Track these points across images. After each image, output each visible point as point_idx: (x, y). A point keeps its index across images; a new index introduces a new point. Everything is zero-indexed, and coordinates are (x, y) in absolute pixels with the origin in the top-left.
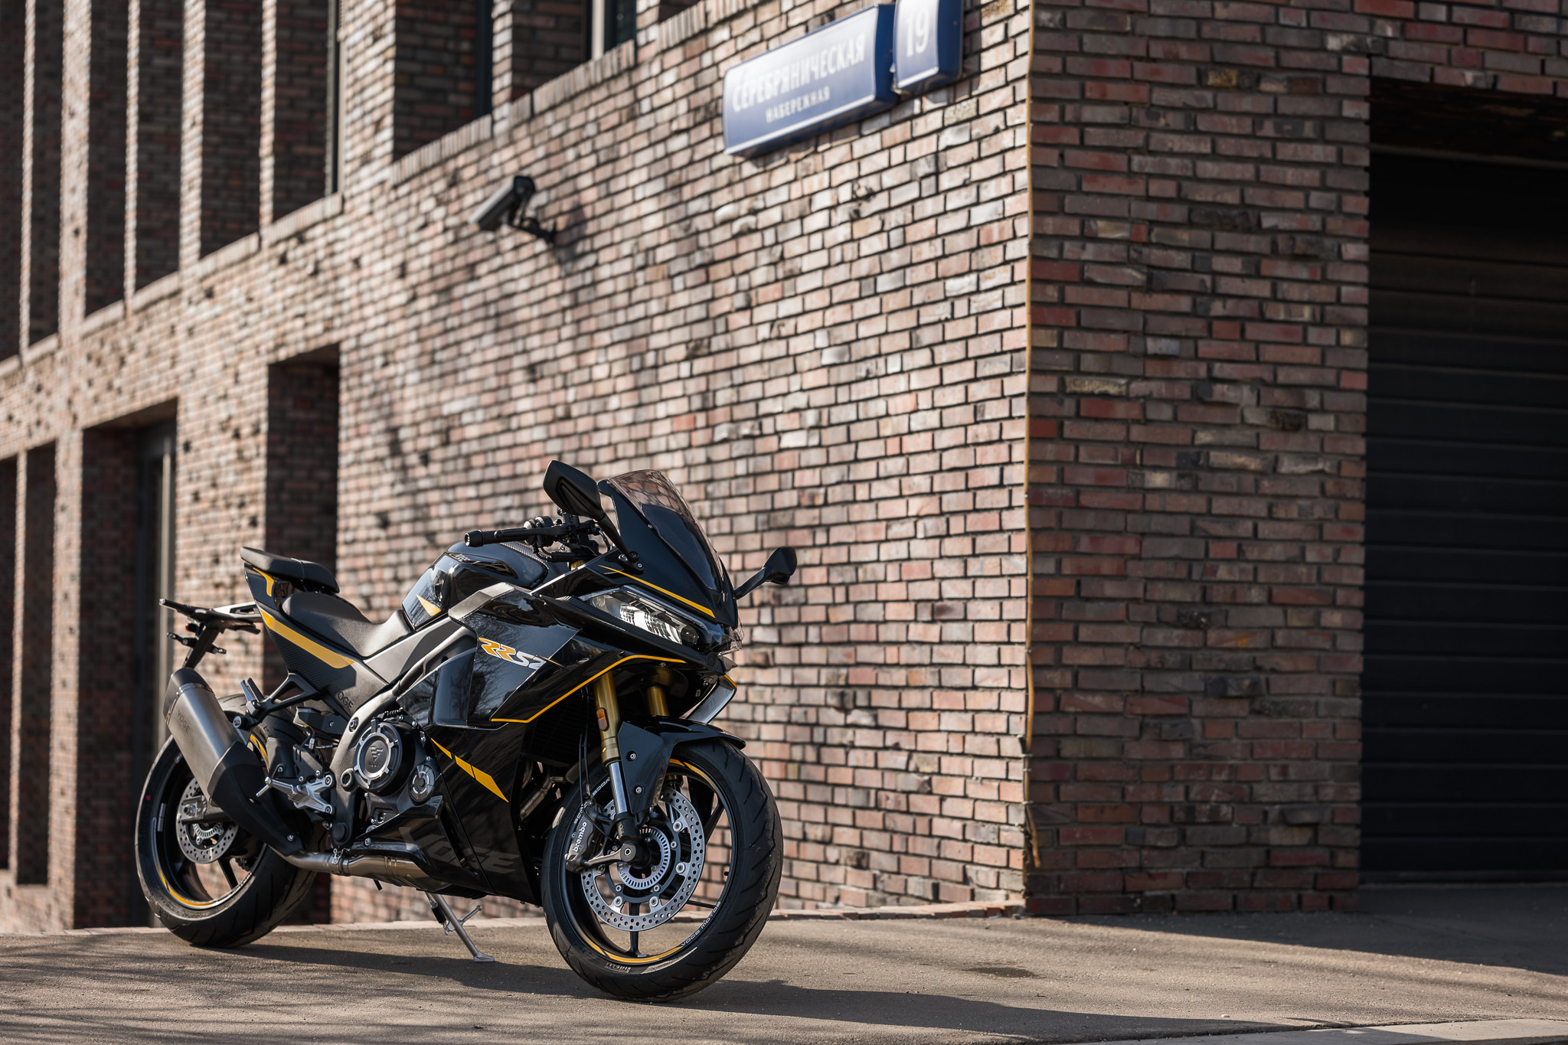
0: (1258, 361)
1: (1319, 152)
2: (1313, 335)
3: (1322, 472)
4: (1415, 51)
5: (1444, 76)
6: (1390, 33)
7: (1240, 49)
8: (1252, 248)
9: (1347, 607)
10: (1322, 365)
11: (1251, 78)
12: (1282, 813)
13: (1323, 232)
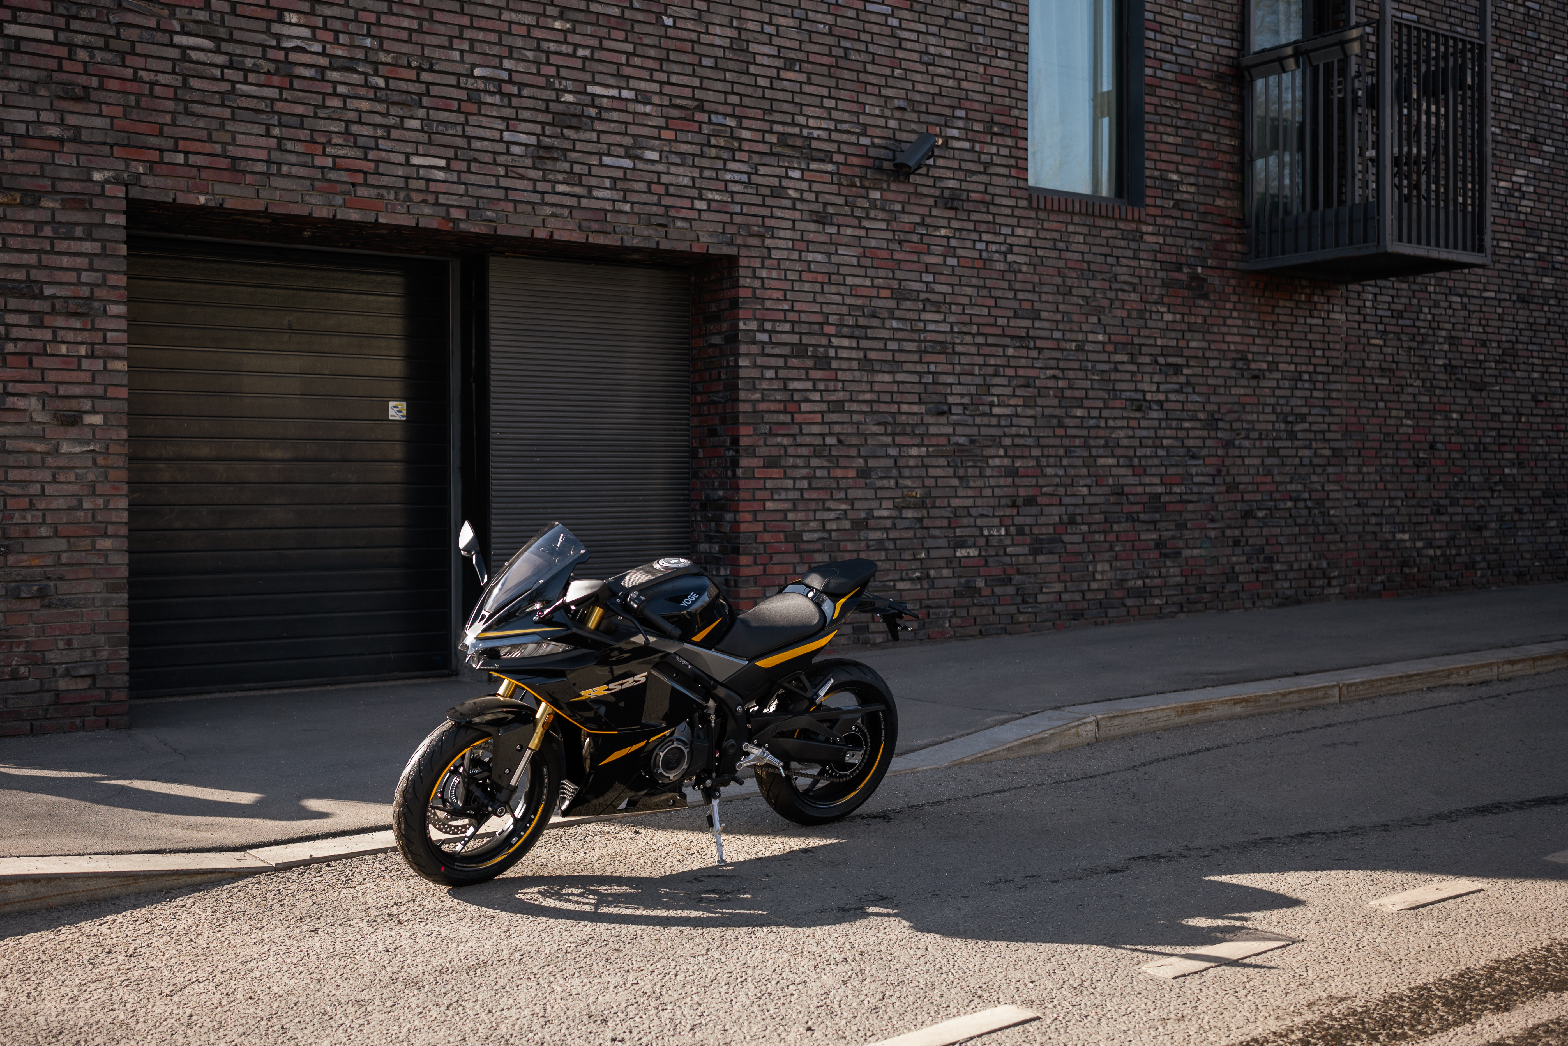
0: (43, 381)
1: (88, 247)
2: (86, 364)
3: (93, 451)
4: (161, 182)
5: (182, 199)
6: (141, 170)
7: (24, 179)
8: (36, 309)
9: (116, 536)
10: (93, 382)
11: (32, 199)
12: (67, 669)
13: (91, 298)
